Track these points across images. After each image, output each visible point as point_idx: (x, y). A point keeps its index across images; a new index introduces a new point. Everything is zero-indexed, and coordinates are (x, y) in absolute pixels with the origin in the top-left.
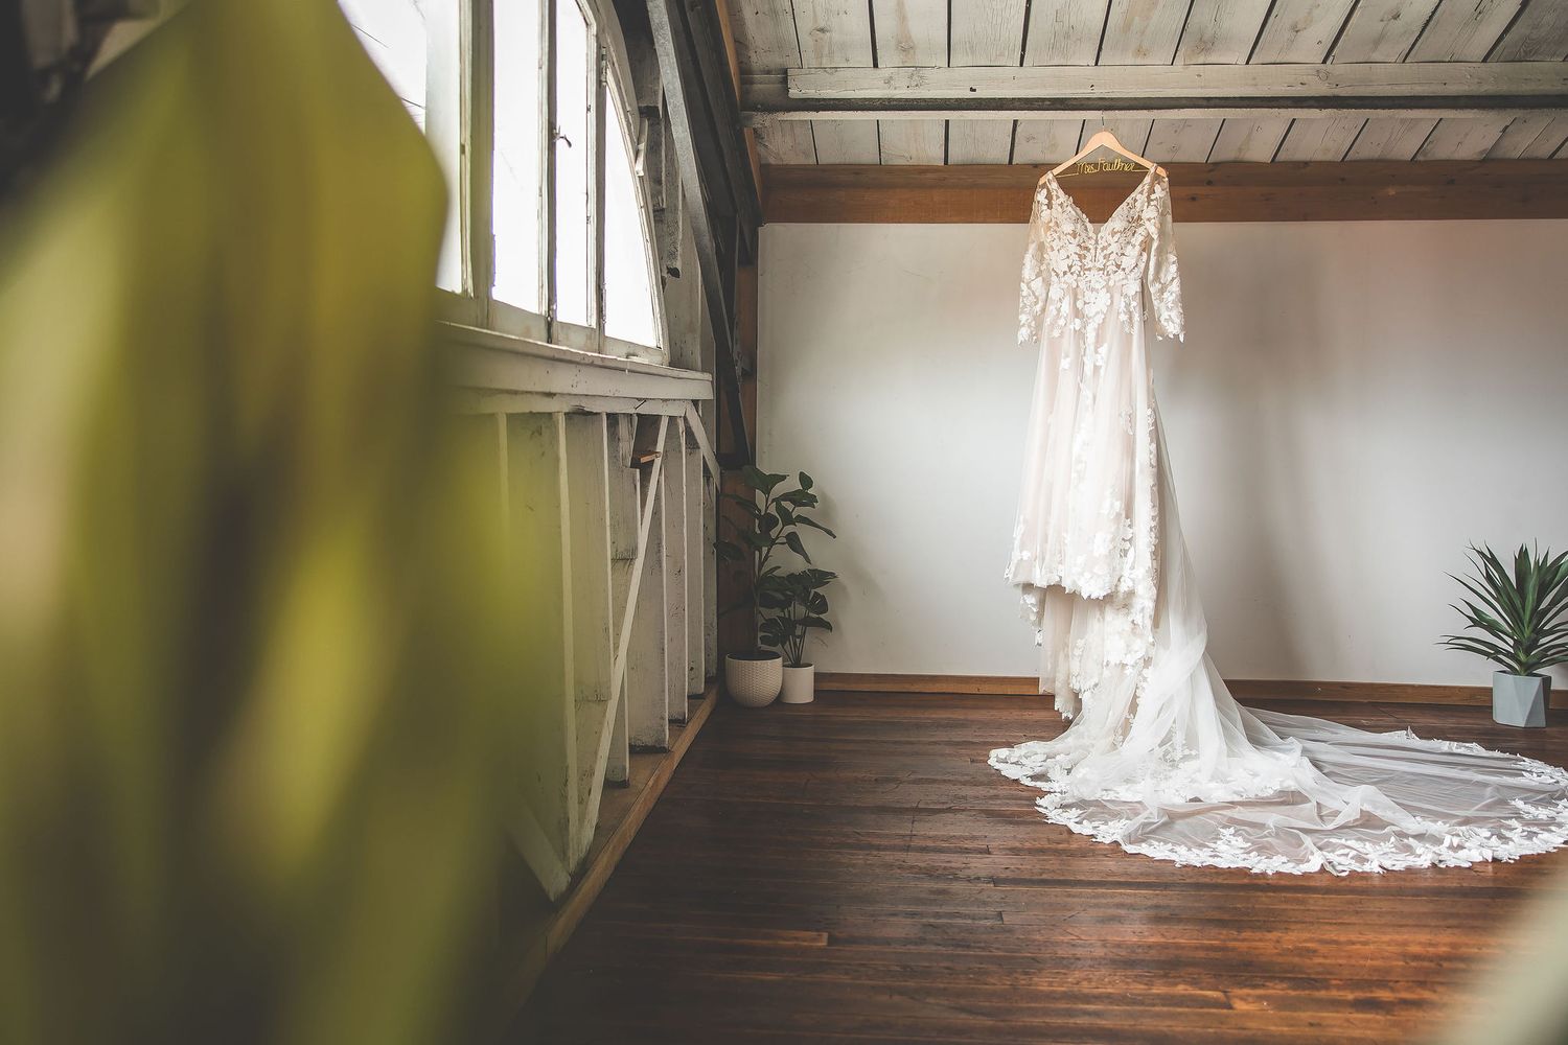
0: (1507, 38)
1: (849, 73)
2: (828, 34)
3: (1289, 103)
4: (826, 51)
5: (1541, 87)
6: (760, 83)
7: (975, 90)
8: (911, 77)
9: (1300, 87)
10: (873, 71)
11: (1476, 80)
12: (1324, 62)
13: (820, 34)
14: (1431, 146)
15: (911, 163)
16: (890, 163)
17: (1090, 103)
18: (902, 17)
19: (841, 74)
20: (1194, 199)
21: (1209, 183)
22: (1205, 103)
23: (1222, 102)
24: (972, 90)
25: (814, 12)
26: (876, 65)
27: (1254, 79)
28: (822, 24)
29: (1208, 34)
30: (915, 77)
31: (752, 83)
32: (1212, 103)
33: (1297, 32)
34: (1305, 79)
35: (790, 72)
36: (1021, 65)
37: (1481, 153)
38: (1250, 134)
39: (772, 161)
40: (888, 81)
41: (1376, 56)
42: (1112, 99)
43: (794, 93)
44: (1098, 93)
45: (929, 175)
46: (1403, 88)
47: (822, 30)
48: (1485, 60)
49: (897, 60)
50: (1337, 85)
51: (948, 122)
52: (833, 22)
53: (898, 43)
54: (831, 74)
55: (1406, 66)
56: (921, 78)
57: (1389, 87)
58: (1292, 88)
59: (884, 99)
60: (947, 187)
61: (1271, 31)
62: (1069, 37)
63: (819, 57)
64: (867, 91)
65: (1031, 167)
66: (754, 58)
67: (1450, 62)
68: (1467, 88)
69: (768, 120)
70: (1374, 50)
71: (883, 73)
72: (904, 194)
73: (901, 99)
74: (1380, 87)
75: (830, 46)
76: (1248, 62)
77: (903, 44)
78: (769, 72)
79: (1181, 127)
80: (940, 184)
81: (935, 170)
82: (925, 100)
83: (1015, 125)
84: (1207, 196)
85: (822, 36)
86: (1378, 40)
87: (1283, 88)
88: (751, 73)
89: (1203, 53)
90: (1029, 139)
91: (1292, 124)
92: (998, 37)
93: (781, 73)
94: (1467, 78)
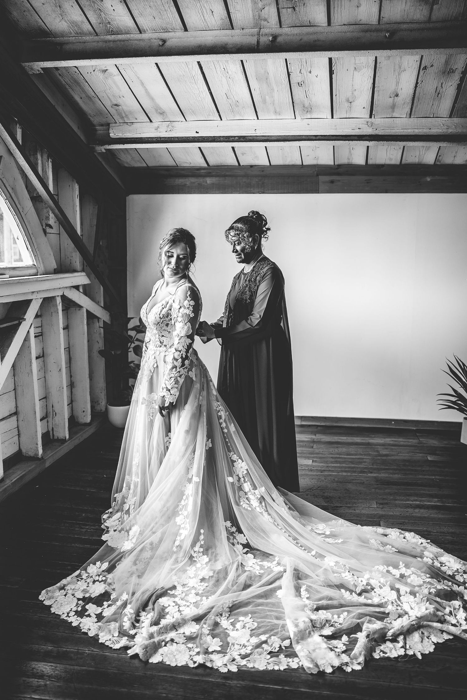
0: (457, 106)
1: (139, 125)
2: (120, 107)
3: (356, 138)
4: (124, 115)
6: (100, 130)
7: (198, 133)
8: (168, 126)
9: (358, 130)
10: (149, 123)
11: (447, 126)
12: (371, 117)
13: (117, 108)
14: (440, 158)
15: (192, 165)
16: (182, 165)
17: (258, 138)
18: (152, 99)
19: (135, 125)
20: (332, 182)
21: (339, 174)
22: (314, 138)
23: (323, 138)
24: (197, 132)
25: (108, 96)
26: (151, 121)
27: (336, 126)
28: (116, 103)
29: (307, 105)
30: (170, 127)
31: (96, 130)
32: (318, 138)
33: (351, 103)
34: (360, 126)
35: (111, 125)
36: (221, 120)
37: (466, 161)
38: (350, 152)
39: (126, 165)
40: (157, 129)
41: (395, 115)
43: (112, 135)
44: (259, 133)
45: (202, 171)
46: (409, 131)
47: (116, 105)
48: (451, 117)
49: (160, 118)
50: (376, 129)
51: (200, 148)
52: (120, 101)
53: (156, 110)
54: (130, 126)
55: (412, 119)
56: (173, 127)
57: (402, 131)
58: (354, 131)
59: (158, 138)
60: (212, 176)
61: (337, 103)
62: (238, 106)
63: (122, 118)
64: (147, 134)
65: (249, 167)
66: (92, 119)
67: (433, 117)
68: (441, 131)
69: (103, 149)
70: (393, 111)
71: (155, 124)
72: (193, 180)
73: (166, 138)
74: (398, 131)
75: (124, 112)
76: (332, 117)
77: (159, 111)
78: (102, 125)
79: (314, 148)
80: (209, 175)
81: (204, 169)
82: (177, 137)
83: (233, 148)
84: (339, 181)
85: (118, 108)
86: (393, 107)
87: (350, 131)
88: (94, 126)
89: (308, 113)
90: (243, 154)
91: (368, 147)
92: (203, 107)
93: (108, 125)
94: (441, 126)
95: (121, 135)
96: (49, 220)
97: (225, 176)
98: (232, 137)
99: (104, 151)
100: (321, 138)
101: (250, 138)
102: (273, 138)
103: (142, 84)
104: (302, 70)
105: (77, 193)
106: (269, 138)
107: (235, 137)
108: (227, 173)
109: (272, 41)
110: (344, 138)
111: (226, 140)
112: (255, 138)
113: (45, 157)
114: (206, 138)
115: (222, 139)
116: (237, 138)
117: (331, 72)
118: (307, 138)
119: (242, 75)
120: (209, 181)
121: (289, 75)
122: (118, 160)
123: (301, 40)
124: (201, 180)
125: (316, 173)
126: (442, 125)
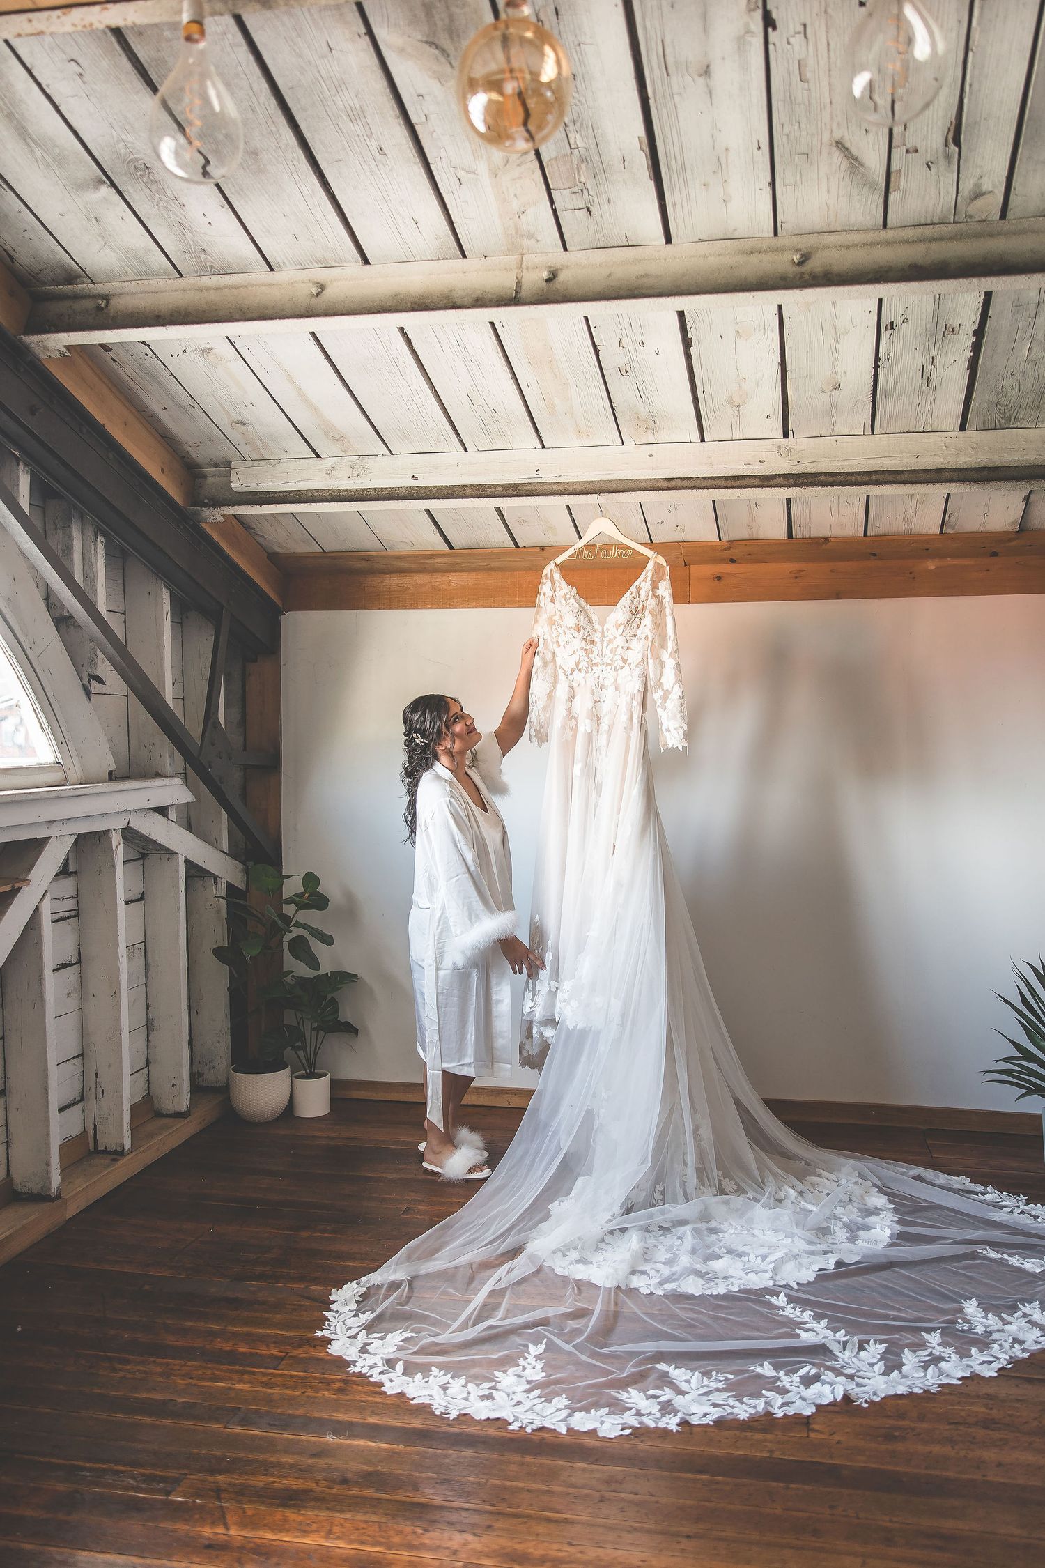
0: (973, 404)
1: (292, 464)
2: (249, 426)
3: (756, 482)
4: (259, 443)
5: (1026, 457)
6: (213, 476)
7: (416, 479)
8: (353, 467)
9: (758, 465)
10: (315, 460)
11: (953, 451)
12: (786, 435)
13: (242, 427)
14: (953, 519)
15: (416, 547)
16: (394, 549)
17: (545, 487)
18: (314, 409)
19: (285, 464)
20: (719, 578)
21: (733, 561)
22: (665, 484)
23: (684, 483)
24: (414, 478)
25: (221, 405)
26: (318, 456)
27: (709, 457)
28: (239, 418)
29: (643, 414)
30: (357, 467)
31: (204, 476)
32: (673, 484)
33: (738, 406)
34: (764, 456)
35: (233, 465)
36: (466, 450)
37: (1013, 523)
38: (751, 512)
39: (278, 550)
40: (330, 472)
41: (838, 429)
42: (568, 483)
43: (235, 486)
44: (547, 476)
45: (440, 560)
46: (871, 462)
47: (240, 423)
48: (963, 428)
49: (336, 449)
50: (799, 462)
51: (428, 511)
52: (247, 414)
53: (326, 433)
54: (274, 466)
55: (876, 437)
56: (364, 467)
57: (856, 462)
58: (751, 466)
59: (333, 490)
60: (462, 571)
61: (708, 408)
62: (498, 421)
63: (257, 449)
64: (309, 483)
65: (539, 550)
66: (193, 453)
67: (924, 432)
68: (942, 460)
69: (218, 514)
70: (834, 422)
71: (326, 463)
72: (421, 579)
73: (350, 490)
74: (846, 463)
75: (260, 438)
76: (703, 440)
77: (332, 434)
78: (216, 466)
79: (673, 506)
80: (453, 568)
81: (443, 556)
82: (375, 490)
83: (498, 510)
84: (734, 575)
85: (244, 428)
86: (833, 412)
87: (740, 467)
88: (198, 466)
89: (649, 431)
90: (522, 523)
91: (788, 500)
92: (424, 423)
93: (226, 465)
94: (942, 449)
95: (253, 485)
96: (95, 665)
97: (489, 569)
98: (489, 486)
99: (221, 519)
100: (679, 483)
101: (528, 488)
102: (577, 488)
103: (290, 378)
104: (623, 341)
105: (166, 607)
106: (567, 487)
107: (496, 486)
108: (493, 564)
109: (548, 281)
110: (729, 483)
111: (478, 493)
112: (540, 487)
113: (89, 531)
114: (434, 491)
115: (468, 491)
116: (501, 489)
117: (687, 344)
118: (651, 485)
119: (495, 354)
120: (456, 579)
121: (597, 351)
122: (259, 539)
123: (610, 275)
124: (437, 579)
125: (681, 559)
126: (944, 448)
